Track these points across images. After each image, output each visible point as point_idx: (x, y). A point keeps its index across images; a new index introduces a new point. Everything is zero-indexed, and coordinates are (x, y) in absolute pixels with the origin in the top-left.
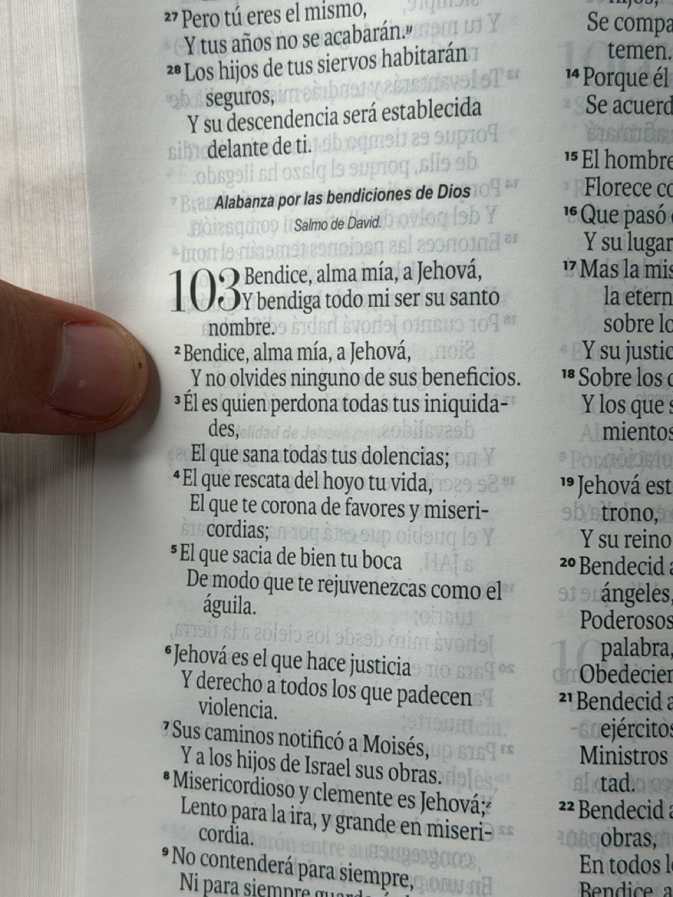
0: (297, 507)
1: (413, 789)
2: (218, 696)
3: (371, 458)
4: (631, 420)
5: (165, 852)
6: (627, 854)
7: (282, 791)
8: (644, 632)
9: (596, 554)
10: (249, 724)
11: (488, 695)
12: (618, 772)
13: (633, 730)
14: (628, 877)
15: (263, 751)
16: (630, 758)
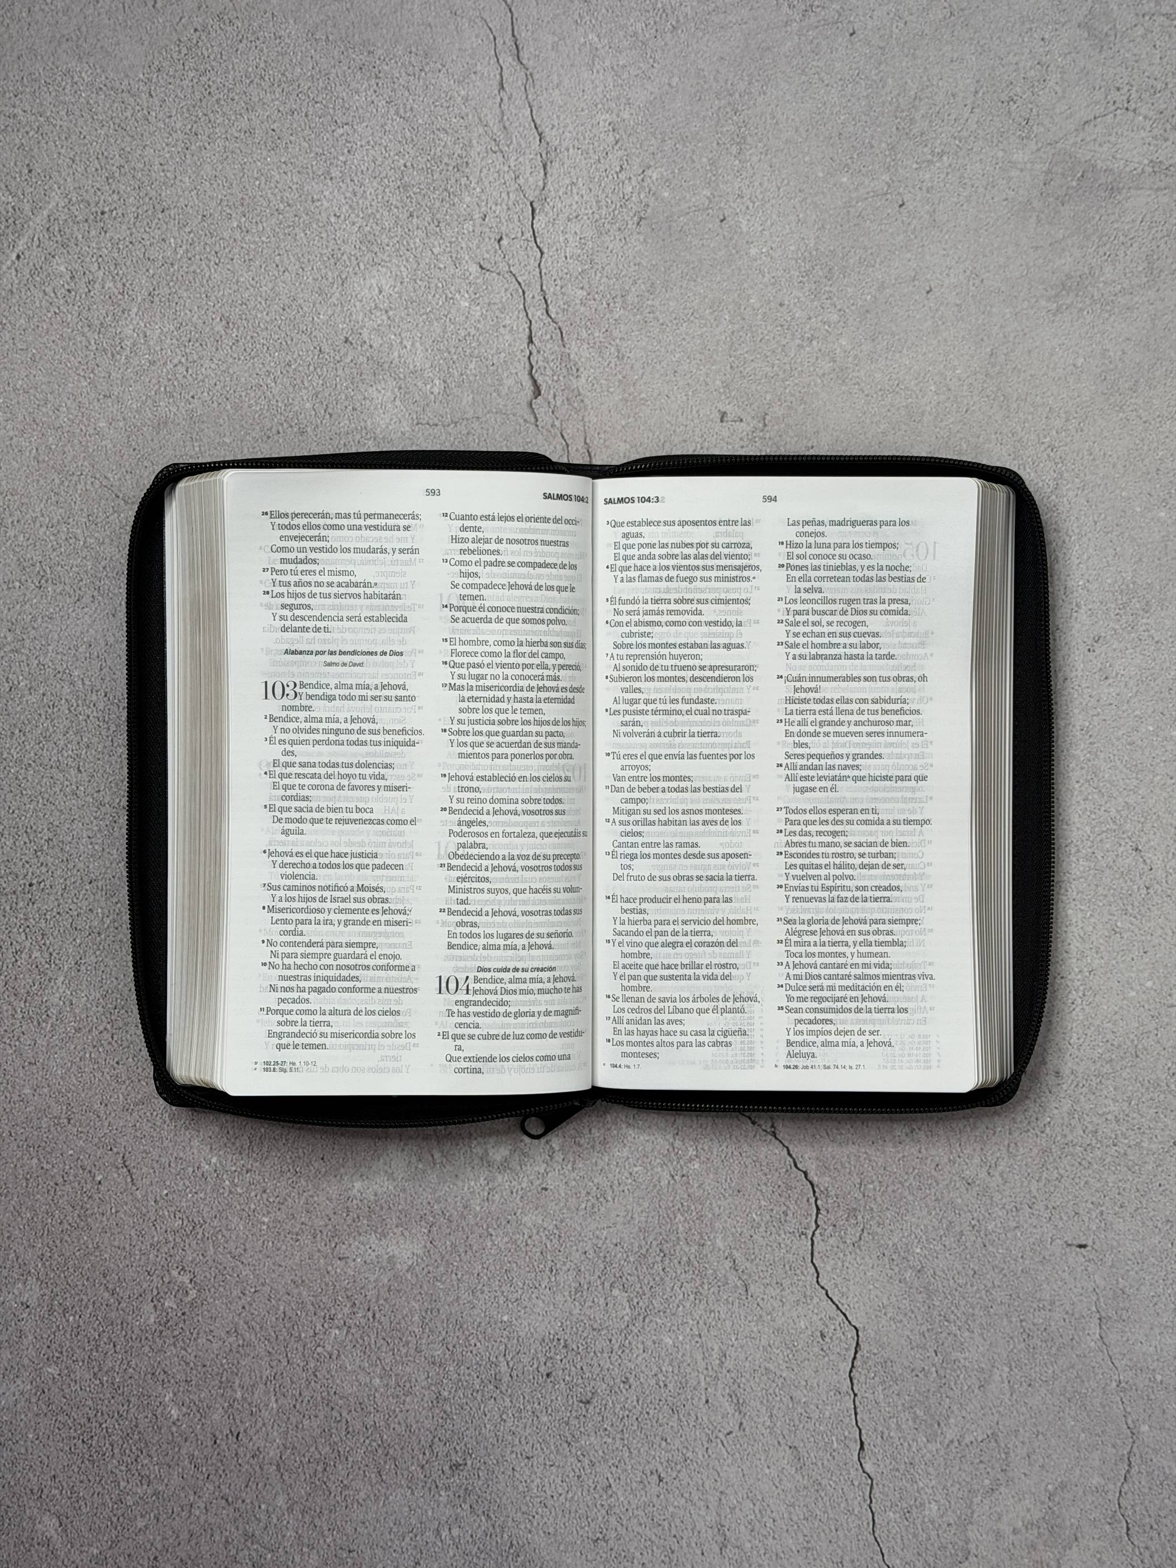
0: (324, 787)
1: (378, 906)
2: (289, 871)
3: (359, 765)
4: (470, 750)
5: (263, 942)
6: (467, 930)
7: (319, 911)
8: (475, 839)
9: (455, 806)
10: (304, 882)
11: (411, 865)
12: (463, 896)
13: (470, 879)
14: (467, 940)
15: (311, 894)
16: (469, 891)
